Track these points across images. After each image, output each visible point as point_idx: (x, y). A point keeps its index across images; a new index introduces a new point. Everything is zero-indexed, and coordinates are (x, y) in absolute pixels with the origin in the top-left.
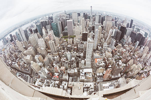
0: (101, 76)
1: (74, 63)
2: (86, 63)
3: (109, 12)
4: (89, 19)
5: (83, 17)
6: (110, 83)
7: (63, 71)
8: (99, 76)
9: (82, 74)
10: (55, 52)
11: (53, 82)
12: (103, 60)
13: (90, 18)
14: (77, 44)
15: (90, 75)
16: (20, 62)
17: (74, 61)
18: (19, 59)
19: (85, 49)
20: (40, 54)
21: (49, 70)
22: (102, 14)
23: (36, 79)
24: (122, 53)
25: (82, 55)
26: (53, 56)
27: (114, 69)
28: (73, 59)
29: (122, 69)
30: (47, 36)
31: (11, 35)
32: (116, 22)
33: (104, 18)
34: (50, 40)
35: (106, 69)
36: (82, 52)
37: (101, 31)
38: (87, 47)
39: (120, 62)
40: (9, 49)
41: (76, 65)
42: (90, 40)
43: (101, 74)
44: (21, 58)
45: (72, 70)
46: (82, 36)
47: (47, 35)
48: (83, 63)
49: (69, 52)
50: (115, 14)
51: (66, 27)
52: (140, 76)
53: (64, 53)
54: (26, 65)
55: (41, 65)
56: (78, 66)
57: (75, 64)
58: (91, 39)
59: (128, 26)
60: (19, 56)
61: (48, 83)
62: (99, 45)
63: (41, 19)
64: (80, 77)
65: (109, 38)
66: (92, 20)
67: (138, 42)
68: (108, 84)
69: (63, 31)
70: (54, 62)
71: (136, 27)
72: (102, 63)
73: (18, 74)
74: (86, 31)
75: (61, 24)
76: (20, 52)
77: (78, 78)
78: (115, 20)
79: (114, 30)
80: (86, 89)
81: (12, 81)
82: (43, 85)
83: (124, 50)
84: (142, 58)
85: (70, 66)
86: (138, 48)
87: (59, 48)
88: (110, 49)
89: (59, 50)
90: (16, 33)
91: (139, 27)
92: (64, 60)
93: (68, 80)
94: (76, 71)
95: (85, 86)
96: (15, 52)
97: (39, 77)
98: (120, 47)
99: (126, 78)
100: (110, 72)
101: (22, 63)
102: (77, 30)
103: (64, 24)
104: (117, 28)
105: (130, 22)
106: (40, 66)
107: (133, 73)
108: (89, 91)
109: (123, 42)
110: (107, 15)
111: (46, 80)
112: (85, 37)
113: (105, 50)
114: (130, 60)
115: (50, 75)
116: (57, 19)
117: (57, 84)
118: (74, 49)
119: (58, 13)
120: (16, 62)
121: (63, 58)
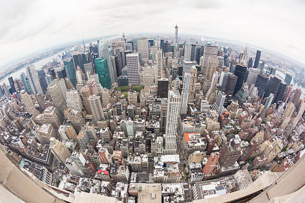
0: (198, 169)
1: (140, 143)
2: (167, 142)
3: (212, 38)
4: (172, 53)
5: (160, 49)
6: (219, 183)
7: (117, 159)
8: (195, 169)
9: (159, 167)
10: (102, 120)
11: (98, 184)
12: (202, 136)
13: (173, 51)
14: (147, 102)
15: (175, 168)
16: (27, 138)
17: (141, 138)
18: (26, 132)
19: (165, 114)
20: (70, 122)
21: (88, 157)
22: (197, 42)
23: (60, 175)
24: (240, 120)
25: (157, 125)
26: (97, 129)
27: (224, 153)
28: (139, 134)
29: (242, 153)
30: (86, 86)
31: (11, 79)
32: (226, 57)
33: (201, 50)
34: (91, 94)
35: (208, 154)
36: (157, 120)
37: (196, 76)
38: (168, 109)
39: (237, 139)
40: (7, 109)
41: (146, 147)
42: (175, 96)
43: (198, 165)
44: (30, 130)
45: (136, 158)
46: (157, 86)
47: (84, 84)
48: (160, 143)
49: (130, 121)
50: (224, 42)
51: (125, 68)
52: (280, 163)
53: (119, 121)
54: (39, 145)
55: (71, 147)
56: (149, 150)
57: (143, 146)
58: (175, 92)
59: (250, 65)
60: (26, 124)
61: (86, 186)
62: (192, 106)
63: (74, 49)
64: (155, 173)
65: (213, 91)
66: (177, 53)
67: (272, 96)
68: (213, 185)
69: (118, 76)
70: (100, 141)
71: (267, 66)
72: (199, 142)
73: (23, 164)
74: (166, 76)
75: (114, 61)
76: (28, 116)
77: (150, 174)
78: (224, 54)
79: (223, 73)
80: (168, 197)
81: (10, 174)
82: (76, 190)
83: (245, 113)
84: (281, 128)
85: (133, 149)
86: (273, 107)
87: (110, 111)
88: (214, 113)
89: (109, 117)
90: (22, 75)
91: (274, 64)
92: (119, 137)
93: (130, 179)
94: (145, 160)
95: (166, 190)
96: (17, 115)
97: (67, 172)
98: (235, 107)
99: (250, 170)
100: (216, 159)
101: (32, 140)
102: (147, 75)
103: (121, 61)
104: (228, 69)
105: (254, 57)
106: (69, 149)
107: (265, 159)
108: (175, 200)
109: (242, 97)
110: (208, 43)
111: (81, 179)
112: (162, 89)
113: (205, 115)
114: (256, 132)
115: (91, 169)
116: (107, 50)
117: (105, 188)
118: (142, 114)
119: (109, 39)
120: (20, 137)
121: (117, 133)
